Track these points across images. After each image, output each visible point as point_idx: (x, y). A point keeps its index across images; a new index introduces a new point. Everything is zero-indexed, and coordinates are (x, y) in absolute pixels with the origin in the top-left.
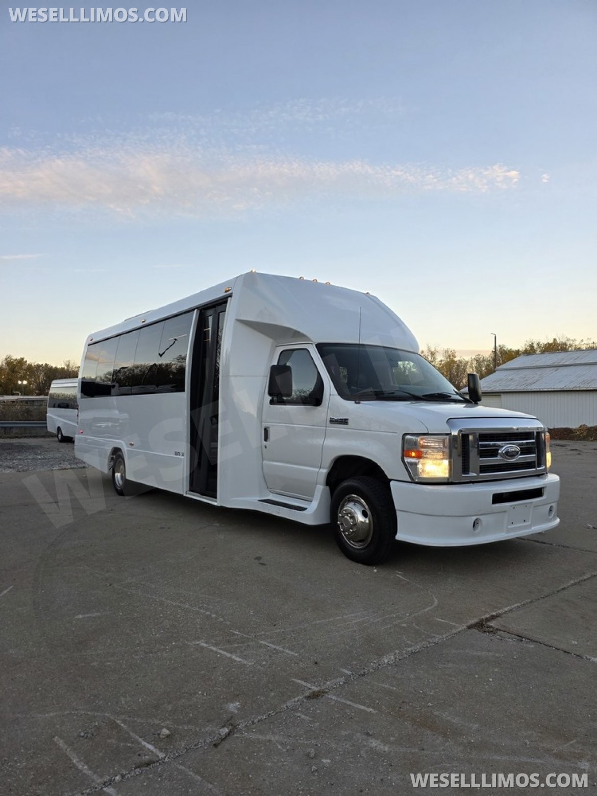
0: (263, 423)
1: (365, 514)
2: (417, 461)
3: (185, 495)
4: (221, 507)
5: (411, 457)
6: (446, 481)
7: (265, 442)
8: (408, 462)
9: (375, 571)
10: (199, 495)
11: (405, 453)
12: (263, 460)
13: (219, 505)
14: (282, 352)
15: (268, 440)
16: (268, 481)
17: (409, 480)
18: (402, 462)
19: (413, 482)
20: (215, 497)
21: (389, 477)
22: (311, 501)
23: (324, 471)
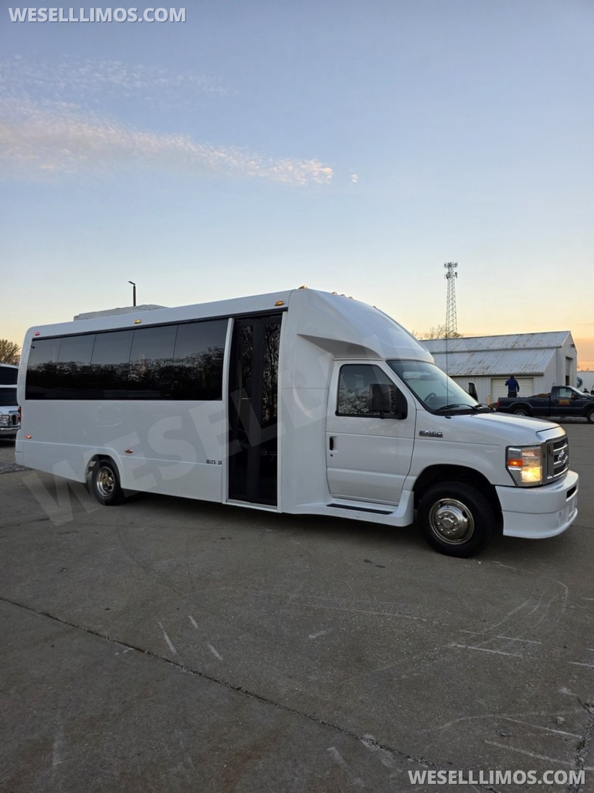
0: (327, 433)
1: (465, 515)
2: (520, 469)
3: (224, 503)
4: (283, 514)
5: (513, 465)
6: (537, 484)
7: (330, 451)
8: (512, 470)
9: (480, 563)
10: (249, 503)
11: (508, 463)
12: (327, 467)
13: (280, 512)
14: (343, 366)
15: (334, 449)
16: (331, 487)
17: (514, 485)
18: (506, 471)
19: (516, 487)
20: (276, 504)
21: (492, 482)
22: (397, 506)
23: (413, 479)
